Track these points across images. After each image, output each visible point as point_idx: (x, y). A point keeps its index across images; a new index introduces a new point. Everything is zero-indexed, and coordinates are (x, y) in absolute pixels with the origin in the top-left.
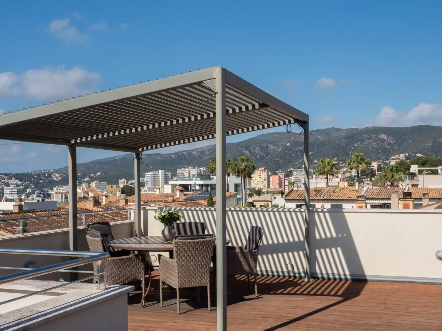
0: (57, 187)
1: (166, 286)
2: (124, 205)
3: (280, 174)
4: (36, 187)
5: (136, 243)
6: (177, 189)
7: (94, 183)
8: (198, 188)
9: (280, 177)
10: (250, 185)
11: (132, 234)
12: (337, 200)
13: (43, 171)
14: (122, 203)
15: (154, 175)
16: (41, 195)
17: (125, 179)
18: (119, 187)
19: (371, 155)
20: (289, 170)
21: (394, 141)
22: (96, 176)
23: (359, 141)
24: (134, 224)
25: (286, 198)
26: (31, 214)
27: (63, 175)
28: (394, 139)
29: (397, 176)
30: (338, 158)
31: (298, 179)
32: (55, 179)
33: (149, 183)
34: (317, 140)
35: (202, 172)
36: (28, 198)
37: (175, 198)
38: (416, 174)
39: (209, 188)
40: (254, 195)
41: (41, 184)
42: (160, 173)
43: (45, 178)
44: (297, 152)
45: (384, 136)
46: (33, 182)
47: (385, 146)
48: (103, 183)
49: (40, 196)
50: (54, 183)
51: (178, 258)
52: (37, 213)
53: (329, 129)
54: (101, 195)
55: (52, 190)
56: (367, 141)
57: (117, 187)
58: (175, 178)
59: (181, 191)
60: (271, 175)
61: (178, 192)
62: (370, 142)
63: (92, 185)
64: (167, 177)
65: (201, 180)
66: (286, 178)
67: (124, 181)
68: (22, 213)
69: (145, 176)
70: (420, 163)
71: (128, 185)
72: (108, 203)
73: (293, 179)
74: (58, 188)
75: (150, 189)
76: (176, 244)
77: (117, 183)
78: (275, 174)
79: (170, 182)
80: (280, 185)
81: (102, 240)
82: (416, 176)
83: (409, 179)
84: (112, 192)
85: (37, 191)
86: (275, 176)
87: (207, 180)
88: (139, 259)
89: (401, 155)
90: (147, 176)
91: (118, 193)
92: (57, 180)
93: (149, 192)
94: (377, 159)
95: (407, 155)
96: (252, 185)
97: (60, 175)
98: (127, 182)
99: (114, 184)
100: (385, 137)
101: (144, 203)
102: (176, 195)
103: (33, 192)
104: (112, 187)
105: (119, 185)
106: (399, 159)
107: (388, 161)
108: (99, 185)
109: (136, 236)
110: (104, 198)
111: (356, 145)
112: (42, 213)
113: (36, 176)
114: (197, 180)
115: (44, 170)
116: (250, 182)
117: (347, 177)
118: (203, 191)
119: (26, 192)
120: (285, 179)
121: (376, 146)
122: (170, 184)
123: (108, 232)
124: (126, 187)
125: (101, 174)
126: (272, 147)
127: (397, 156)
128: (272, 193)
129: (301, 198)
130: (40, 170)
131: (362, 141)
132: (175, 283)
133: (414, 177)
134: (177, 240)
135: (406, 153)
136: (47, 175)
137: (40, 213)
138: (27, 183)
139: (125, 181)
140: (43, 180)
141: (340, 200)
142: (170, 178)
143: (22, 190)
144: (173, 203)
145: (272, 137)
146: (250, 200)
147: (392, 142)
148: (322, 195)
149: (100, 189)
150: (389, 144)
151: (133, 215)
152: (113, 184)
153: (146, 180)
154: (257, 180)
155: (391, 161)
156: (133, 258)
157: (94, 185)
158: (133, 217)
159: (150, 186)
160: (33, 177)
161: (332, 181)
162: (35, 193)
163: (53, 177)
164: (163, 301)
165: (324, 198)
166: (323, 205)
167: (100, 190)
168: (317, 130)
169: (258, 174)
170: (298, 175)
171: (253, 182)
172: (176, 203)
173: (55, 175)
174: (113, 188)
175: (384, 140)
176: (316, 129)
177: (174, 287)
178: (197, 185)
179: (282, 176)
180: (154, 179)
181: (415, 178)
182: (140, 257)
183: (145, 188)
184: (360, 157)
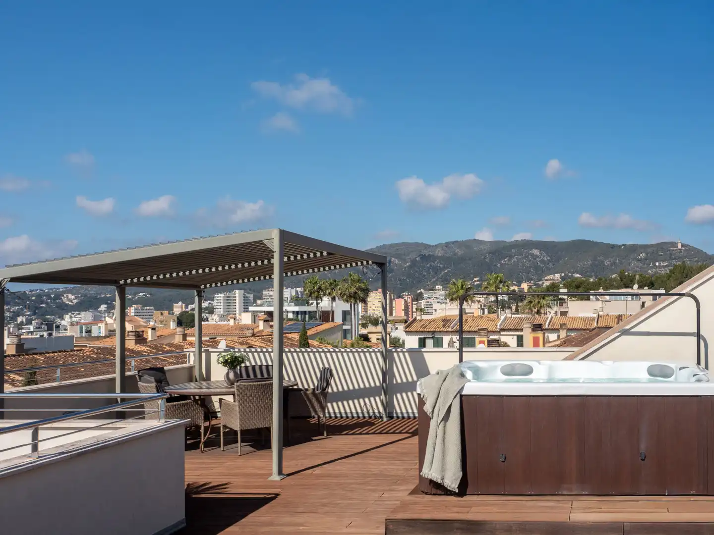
0: (70, 314)
1: (227, 430)
2: (181, 341)
3: (406, 297)
4: (35, 314)
5: (195, 388)
6: (260, 318)
7: (132, 308)
8: (291, 316)
9: (406, 302)
10: (366, 312)
11: (191, 379)
12: (469, 332)
13: (47, 291)
14: (178, 339)
15: (228, 297)
16: (43, 327)
17: (183, 303)
18: (173, 314)
19: (521, 274)
20: (419, 292)
21: (549, 258)
22: (136, 298)
23: (507, 257)
24: (193, 369)
25: (407, 330)
26: (37, 357)
27: (81, 296)
28: (549, 256)
29: (544, 302)
30: (481, 277)
31: (429, 303)
32: (67, 303)
33: (220, 308)
34: (455, 254)
35: (300, 293)
36: (20, 330)
37: (256, 331)
38: (565, 300)
39: (307, 316)
40: (369, 325)
41: (43, 309)
42: (237, 295)
43: (49, 301)
44: (429, 268)
45: (536, 252)
46: (29, 307)
47: (538, 263)
48: (148, 308)
49: (41, 328)
50: (66, 308)
51: (239, 401)
52: (48, 355)
53: (470, 241)
54: (145, 327)
55: (62, 318)
56: (516, 257)
57: (169, 314)
58: (259, 302)
59: (265, 321)
60: (394, 299)
61: (261, 323)
62: (520, 259)
63: (130, 311)
64: (247, 300)
65: (296, 305)
66: (414, 303)
67: (182, 306)
68: (23, 355)
69: (215, 299)
70: (574, 286)
71: (188, 312)
72: (156, 338)
73: (423, 304)
74: (73, 316)
75: (222, 317)
76: (238, 387)
77: (170, 309)
78: (400, 297)
79: (251, 309)
80: (406, 311)
81: (156, 386)
82: (565, 302)
83: (557, 305)
84: (161, 322)
85: (35, 320)
86: (401, 299)
87: (305, 306)
88: (198, 404)
89: (556, 275)
90: (217, 298)
91: (171, 323)
92: (70, 303)
93: (219, 323)
94: (529, 280)
95: (563, 275)
96: (369, 311)
97: (76, 297)
98: (187, 307)
99: (166, 310)
100: (538, 253)
101: (211, 338)
102: (258, 326)
103: (29, 322)
104: (162, 314)
105: (173, 310)
106: (554, 280)
107: (541, 283)
108: (141, 311)
109: (196, 381)
110: (150, 331)
111: (503, 262)
112: (56, 354)
113: (34, 298)
114: (291, 306)
115: (48, 289)
116: (366, 307)
117: (492, 302)
118: (298, 321)
119: (17, 321)
120: (412, 304)
121: (528, 264)
122: (250, 311)
123: (162, 378)
124: (183, 314)
125: (144, 295)
126: (397, 262)
127: (551, 277)
128: (393, 323)
129: (425, 330)
130: (42, 288)
131: (511, 257)
132: (236, 426)
133: (562, 303)
134: (238, 384)
135: (561, 273)
136: (52, 296)
137: (52, 355)
138: (17, 308)
139: (184, 305)
140: (47, 303)
141: (472, 331)
142: (252, 301)
143: (8, 319)
144: (252, 338)
145: (398, 249)
146: (364, 331)
147: (546, 259)
148: (451, 326)
149: (141, 317)
150: (542, 261)
151: (192, 358)
152: (163, 310)
153: (216, 304)
154: (376, 305)
155: (545, 282)
156: (191, 403)
157: (133, 311)
158: (192, 360)
159: (222, 313)
160: (28, 298)
161: (470, 306)
162: (31, 324)
163: (65, 300)
164: (224, 446)
165: (453, 330)
166: (452, 338)
167: (143, 318)
168: (456, 242)
169: (377, 297)
170: (430, 298)
171: (371, 307)
172: (257, 338)
173: (67, 297)
174: (164, 315)
175: (537, 256)
176: (454, 240)
177: (235, 429)
178: (290, 312)
179: (409, 300)
180: (228, 303)
181: (564, 305)
182: (199, 402)
183: (213, 315)
184: (499, 279)
